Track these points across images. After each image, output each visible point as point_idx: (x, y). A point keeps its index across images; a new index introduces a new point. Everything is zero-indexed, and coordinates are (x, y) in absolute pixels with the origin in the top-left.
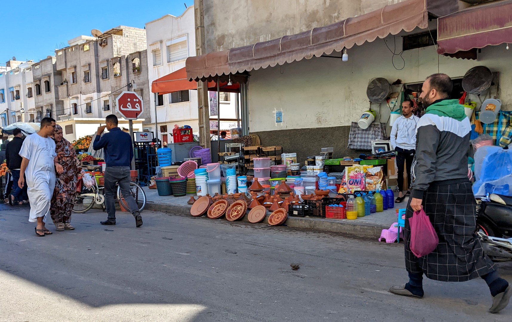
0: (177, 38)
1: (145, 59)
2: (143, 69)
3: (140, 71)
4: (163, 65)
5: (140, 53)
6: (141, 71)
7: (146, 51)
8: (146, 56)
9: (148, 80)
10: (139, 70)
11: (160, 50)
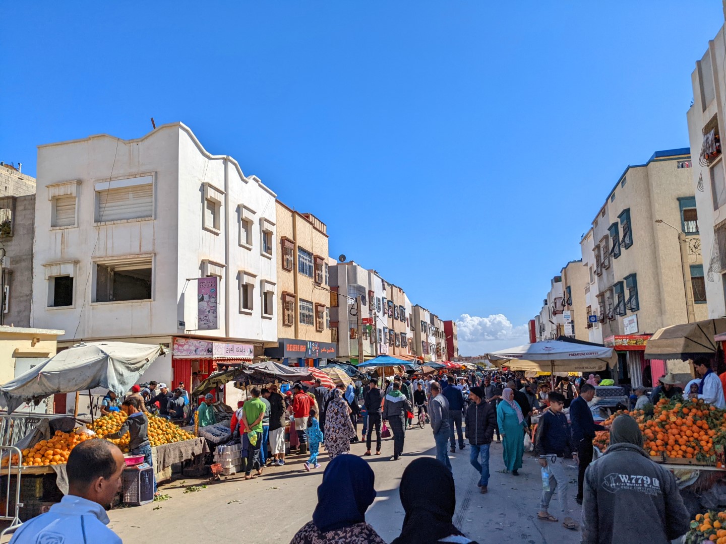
0: (126, 178)
1: (28, 212)
2: (21, 231)
3: (11, 235)
4: (78, 227)
5: (14, 199)
6: (13, 234)
7: (32, 198)
8: (30, 207)
9: (32, 254)
10: (9, 233)
11: (76, 197)
